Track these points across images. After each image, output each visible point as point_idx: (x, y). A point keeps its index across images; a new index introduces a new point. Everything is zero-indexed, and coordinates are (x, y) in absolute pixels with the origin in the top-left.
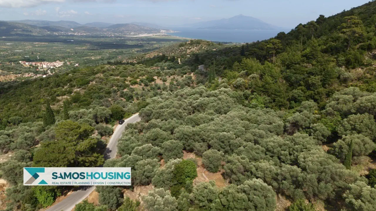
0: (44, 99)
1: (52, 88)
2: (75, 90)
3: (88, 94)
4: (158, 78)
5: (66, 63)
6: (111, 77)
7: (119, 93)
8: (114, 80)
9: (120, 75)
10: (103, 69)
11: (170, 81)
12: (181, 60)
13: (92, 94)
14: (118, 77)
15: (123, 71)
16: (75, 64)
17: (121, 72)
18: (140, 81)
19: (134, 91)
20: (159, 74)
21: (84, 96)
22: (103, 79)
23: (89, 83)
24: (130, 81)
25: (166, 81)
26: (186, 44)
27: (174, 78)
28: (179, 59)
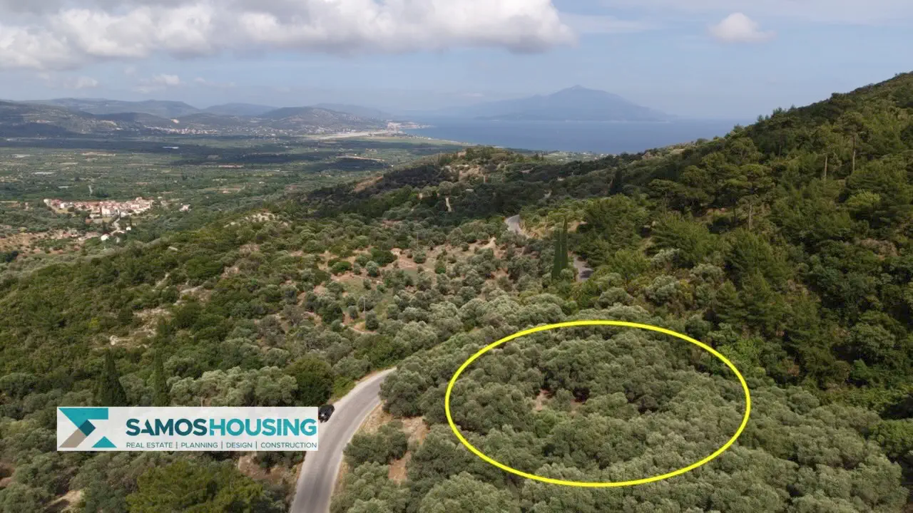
0: (99, 320)
1: (122, 286)
2: (184, 292)
3: (219, 302)
4: (401, 253)
5: (159, 203)
6: (282, 252)
7: (303, 296)
8: (289, 261)
9: (304, 247)
10: (260, 231)
11: (435, 261)
12: (451, 202)
13: (231, 303)
14: (299, 253)
15: (312, 237)
16: (181, 207)
17: (305, 240)
18: (357, 264)
19: (343, 291)
20: (402, 242)
21: (209, 310)
22: (259, 260)
23: (223, 272)
24: (331, 263)
25: (425, 259)
26: (455, 157)
27: (445, 253)
28: (447, 199)
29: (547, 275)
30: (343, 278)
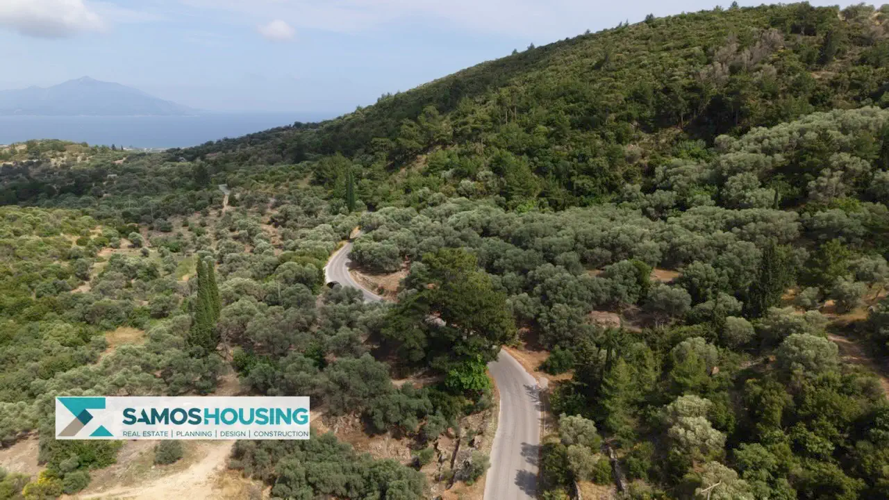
29: (341, 208)
30: (105, 253)
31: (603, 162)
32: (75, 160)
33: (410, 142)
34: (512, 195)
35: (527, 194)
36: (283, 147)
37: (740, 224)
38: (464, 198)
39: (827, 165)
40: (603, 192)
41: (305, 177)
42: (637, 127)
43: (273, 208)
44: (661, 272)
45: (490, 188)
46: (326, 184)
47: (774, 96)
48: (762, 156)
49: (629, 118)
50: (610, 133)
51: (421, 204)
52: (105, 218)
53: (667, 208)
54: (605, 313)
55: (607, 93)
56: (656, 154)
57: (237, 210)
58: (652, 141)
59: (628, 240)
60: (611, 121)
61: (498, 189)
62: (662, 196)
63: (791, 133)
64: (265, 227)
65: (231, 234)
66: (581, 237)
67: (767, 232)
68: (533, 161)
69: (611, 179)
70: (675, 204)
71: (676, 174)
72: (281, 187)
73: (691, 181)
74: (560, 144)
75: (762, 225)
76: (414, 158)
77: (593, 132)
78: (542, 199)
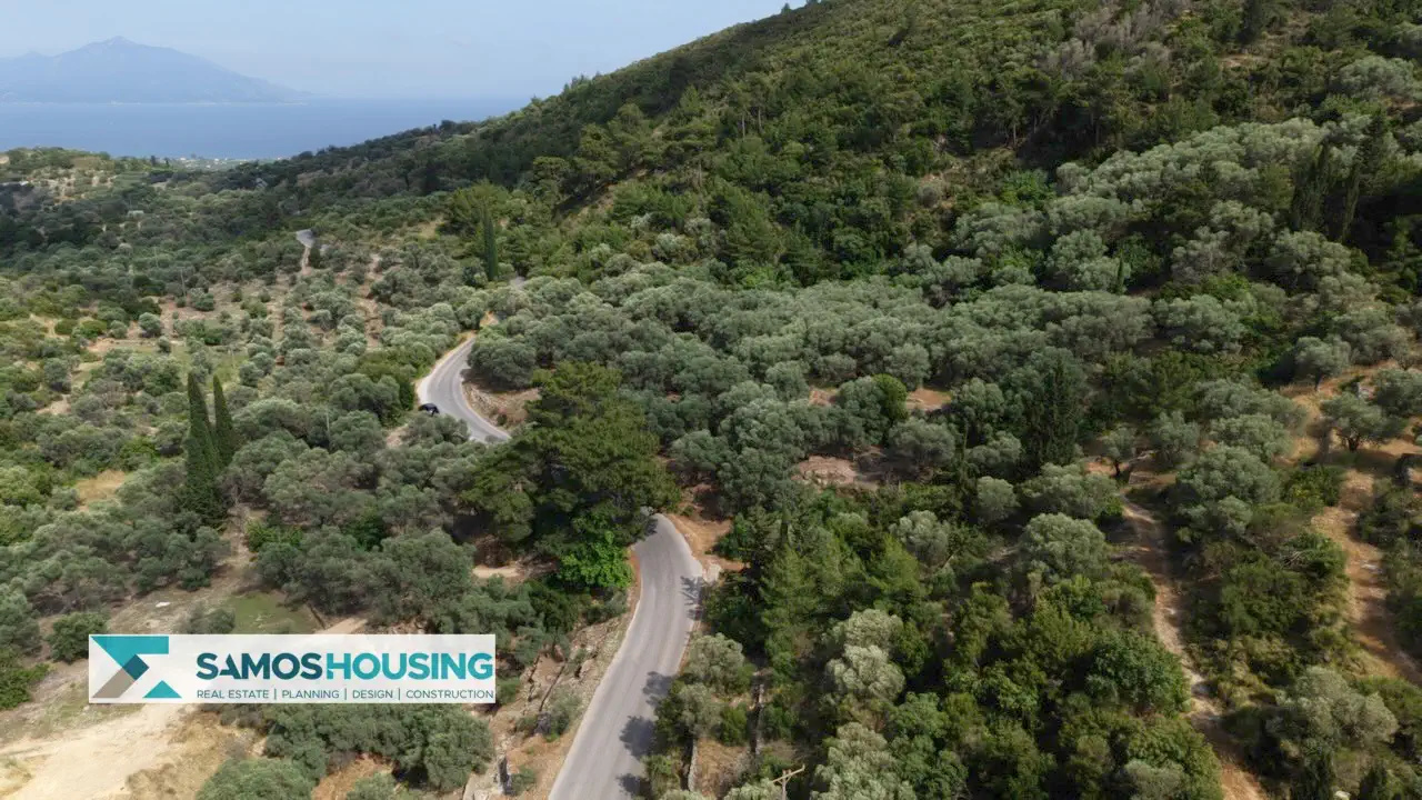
29: (477, 275)
30: (101, 347)
31: (880, 204)
32: (90, 183)
33: (596, 163)
34: (737, 258)
35: (761, 258)
36: (409, 165)
37: (1057, 316)
38: (660, 264)
39: (1206, 221)
40: (878, 255)
41: (433, 219)
42: (944, 146)
43: (378, 271)
44: (929, 393)
45: (704, 247)
46: (463, 231)
47: (1162, 97)
48: (1114, 203)
49: (932, 132)
50: (897, 157)
51: (593, 272)
52: (106, 288)
53: (963, 285)
54: (832, 459)
55: (894, 91)
56: (970, 192)
57: (319, 276)
58: (965, 171)
59: (883, 342)
60: (902, 136)
61: (716, 249)
62: (956, 266)
63: (1165, 163)
64: (362, 303)
65: (306, 315)
66: (813, 337)
67: (1094, 333)
68: (776, 203)
69: (892, 235)
70: (974, 279)
71: (984, 228)
72: (393, 237)
73: (1006, 241)
74: (820, 174)
75: (1089, 319)
76: (603, 190)
77: (873, 155)
78: (783, 267)
